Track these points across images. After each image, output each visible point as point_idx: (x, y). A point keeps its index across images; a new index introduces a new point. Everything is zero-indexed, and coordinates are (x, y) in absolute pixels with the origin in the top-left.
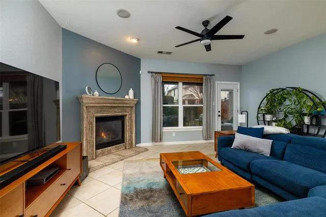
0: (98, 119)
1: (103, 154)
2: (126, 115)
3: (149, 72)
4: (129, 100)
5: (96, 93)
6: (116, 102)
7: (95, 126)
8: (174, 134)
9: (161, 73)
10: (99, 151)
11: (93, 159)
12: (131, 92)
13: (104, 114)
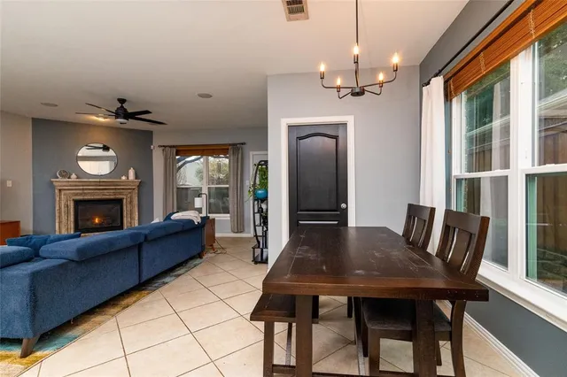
0: (77, 203)
2: (123, 199)
3: (160, 146)
4: (128, 181)
5: (74, 176)
9: (174, 147)
12: (131, 172)
13: (86, 198)
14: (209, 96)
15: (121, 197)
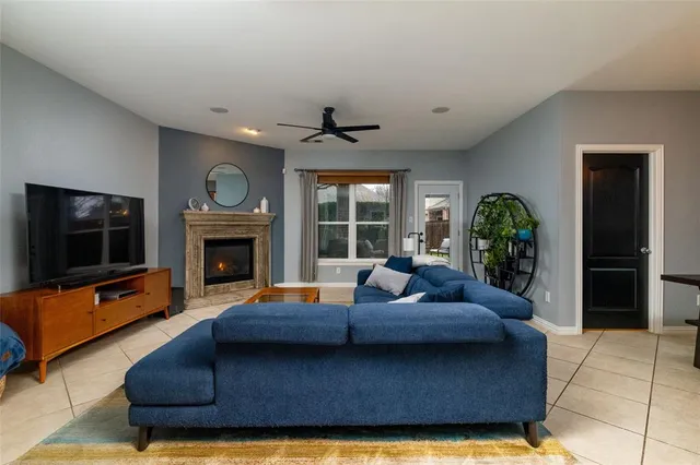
0: (208, 243)
1: (217, 292)
2: (255, 238)
3: (296, 170)
4: (260, 214)
5: (205, 207)
6: (236, 218)
7: (203, 252)
8: (338, 271)
9: (315, 171)
10: (210, 287)
11: (200, 296)
12: (264, 203)
13: (218, 236)
14: (443, 110)
15: (253, 235)
